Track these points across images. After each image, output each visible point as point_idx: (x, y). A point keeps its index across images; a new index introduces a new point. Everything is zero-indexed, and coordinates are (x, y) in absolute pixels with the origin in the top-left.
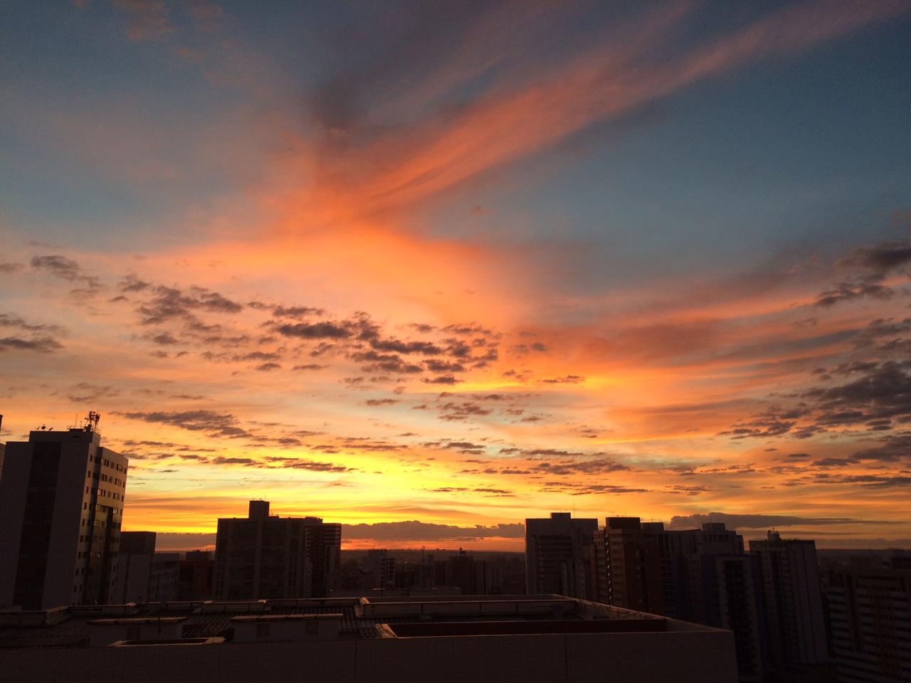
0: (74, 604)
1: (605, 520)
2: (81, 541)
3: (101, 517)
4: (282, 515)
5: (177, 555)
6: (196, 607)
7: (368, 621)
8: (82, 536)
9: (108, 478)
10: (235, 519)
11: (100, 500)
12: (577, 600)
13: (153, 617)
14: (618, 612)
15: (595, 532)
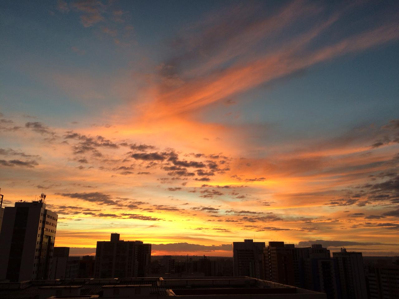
0: (33, 279)
1: (268, 243)
2: (37, 251)
3: (46, 240)
4: (125, 240)
5: (79, 257)
6: (86, 281)
7: (163, 288)
8: (37, 249)
9: (49, 223)
10: (104, 241)
11: (45, 233)
12: (256, 279)
13: (68, 286)
14: (275, 284)
15: (264, 248)
